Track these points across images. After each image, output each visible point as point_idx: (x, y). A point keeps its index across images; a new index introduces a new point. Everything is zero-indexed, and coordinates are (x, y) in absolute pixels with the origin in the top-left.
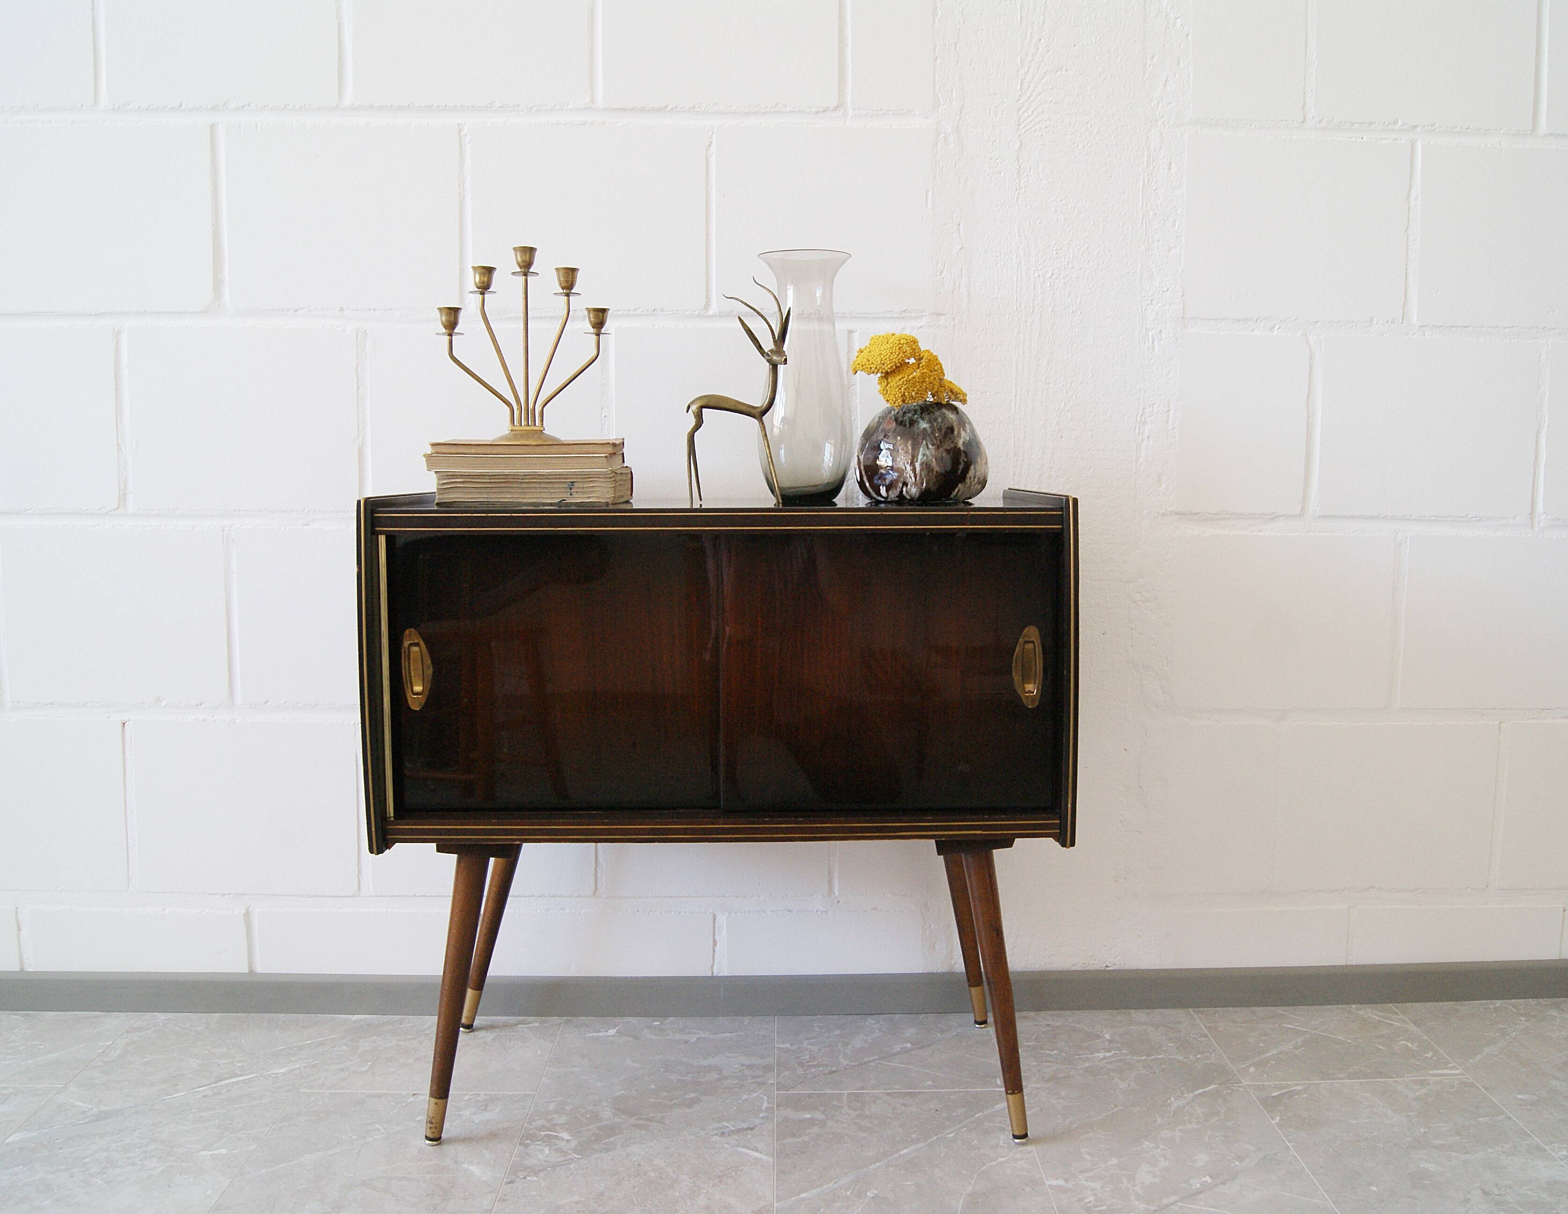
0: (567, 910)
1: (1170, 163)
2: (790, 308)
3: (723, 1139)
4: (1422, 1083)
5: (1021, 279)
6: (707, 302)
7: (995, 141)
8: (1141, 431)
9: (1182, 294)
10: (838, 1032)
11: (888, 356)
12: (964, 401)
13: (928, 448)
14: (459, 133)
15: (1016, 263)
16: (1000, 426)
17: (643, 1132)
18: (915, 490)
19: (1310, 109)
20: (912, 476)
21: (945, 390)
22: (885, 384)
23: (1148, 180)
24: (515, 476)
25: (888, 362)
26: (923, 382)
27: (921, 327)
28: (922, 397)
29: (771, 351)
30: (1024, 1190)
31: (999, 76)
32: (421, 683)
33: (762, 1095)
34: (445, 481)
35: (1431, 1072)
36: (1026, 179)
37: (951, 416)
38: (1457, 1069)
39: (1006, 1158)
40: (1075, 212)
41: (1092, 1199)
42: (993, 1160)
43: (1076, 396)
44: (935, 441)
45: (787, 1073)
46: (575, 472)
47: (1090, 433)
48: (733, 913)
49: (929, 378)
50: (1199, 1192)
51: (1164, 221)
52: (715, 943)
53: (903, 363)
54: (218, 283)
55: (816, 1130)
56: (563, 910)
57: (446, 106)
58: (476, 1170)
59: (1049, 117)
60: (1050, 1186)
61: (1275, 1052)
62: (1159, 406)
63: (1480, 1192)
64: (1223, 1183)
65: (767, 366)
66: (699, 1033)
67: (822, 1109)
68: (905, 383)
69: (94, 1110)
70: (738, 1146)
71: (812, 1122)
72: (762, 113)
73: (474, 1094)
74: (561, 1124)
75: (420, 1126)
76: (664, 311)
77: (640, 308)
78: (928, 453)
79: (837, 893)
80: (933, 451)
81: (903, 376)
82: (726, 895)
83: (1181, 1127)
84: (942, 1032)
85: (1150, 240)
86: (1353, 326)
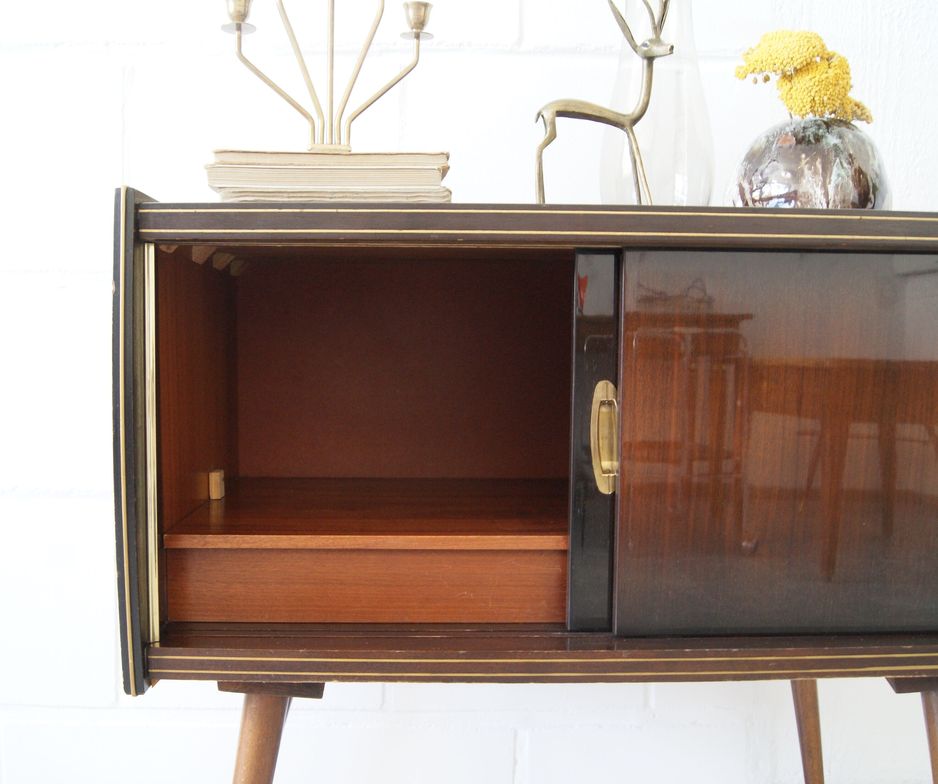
0: (350, 726)
6: (520, 37)
11: (796, 49)
13: (840, 168)
20: (823, 201)
22: (786, 87)
24: (322, 193)
26: (835, 85)
29: (651, 41)
34: (232, 200)
44: (849, 160)
48: (538, 729)
52: (515, 762)
53: (810, 61)
65: (640, 63)
68: (817, 83)
77: (444, 43)
78: (841, 174)
79: (653, 707)
81: (814, 75)
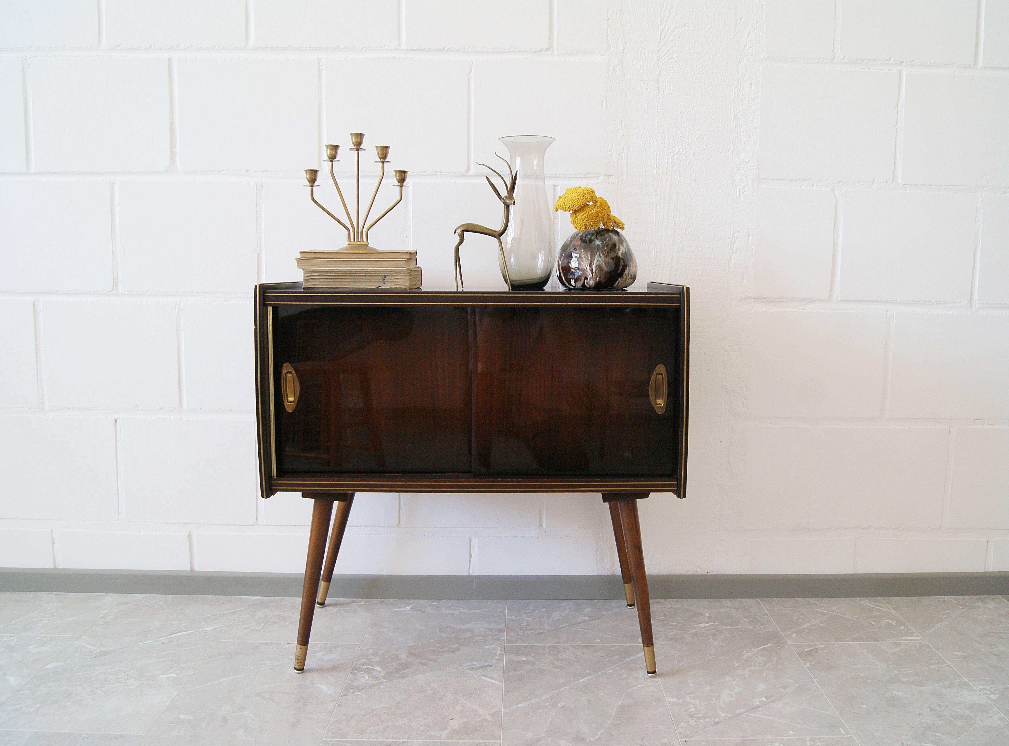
0: (382, 535)
1: (751, 84)
2: (517, 171)
3: (473, 672)
4: (897, 645)
5: (659, 154)
6: (468, 167)
7: (644, 70)
8: (732, 247)
9: (757, 164)
10: (545, 610)
11: (576, 200)
12: (622, 228)
13: (600, 256)
14: (319, 64)
15: (656, 144)
16: (645, 244)
17: (425, 667)
18: (592, 282)
19: (837, 51)
20: (590, 273)
21: (611, 221)
22: (575, 217)
23: (738, 94)
24: (351, 272)
25: (576, 204)
26: (597, 216)
27: (598, 183)
28: (597, 226)
29: (506, 197)
30: (653, 704)
31: (647, 30)
32: (293, 396)
33: (497, 646)
34: (308, 275)
35: (903, 638)
36: (662, 93)
37: (615, 237)
38: (919, 636)
39: (643, 685)
40: (692, 113)
41: (693, 710)
42: (634, 686)
43: (692, 226)
44: (604, 252)
45: (512, 634)
46: (387, 270)
47: (700, 249)
48: (481, 538)
49: (601, 214)
50: (758, 707)
51: (747, 119)
52: (470, 556)
53: (585, 204)
54: (173, 155)
55: (529, 667)
56: (379, 535)
57: (310, 47)
58: (324, 688)
59: (677, 55)
60: (669, 702)
61: (808, 625)
62: (743, 232)
63: (929, 709)
64: (773, 702)
65: (503, 206)
66: (460, 610)
67: (533, 655)
68: (586, 217)
69: (97, 650)
70: (481, 676)
71: (526, 662)
72: (502, 52)
73: (324, 644)
74: (376, 662)
75: (291, 662)
76: (442, 173)
77: (427, 171)
78: (600, 259)
79: (544, 527)
80: (603, 258)
81: (585, 213)
82: (478, 527)
83: (750, 669)
84: (607, 610)
85: (738, 130)
86: (862, 184)
